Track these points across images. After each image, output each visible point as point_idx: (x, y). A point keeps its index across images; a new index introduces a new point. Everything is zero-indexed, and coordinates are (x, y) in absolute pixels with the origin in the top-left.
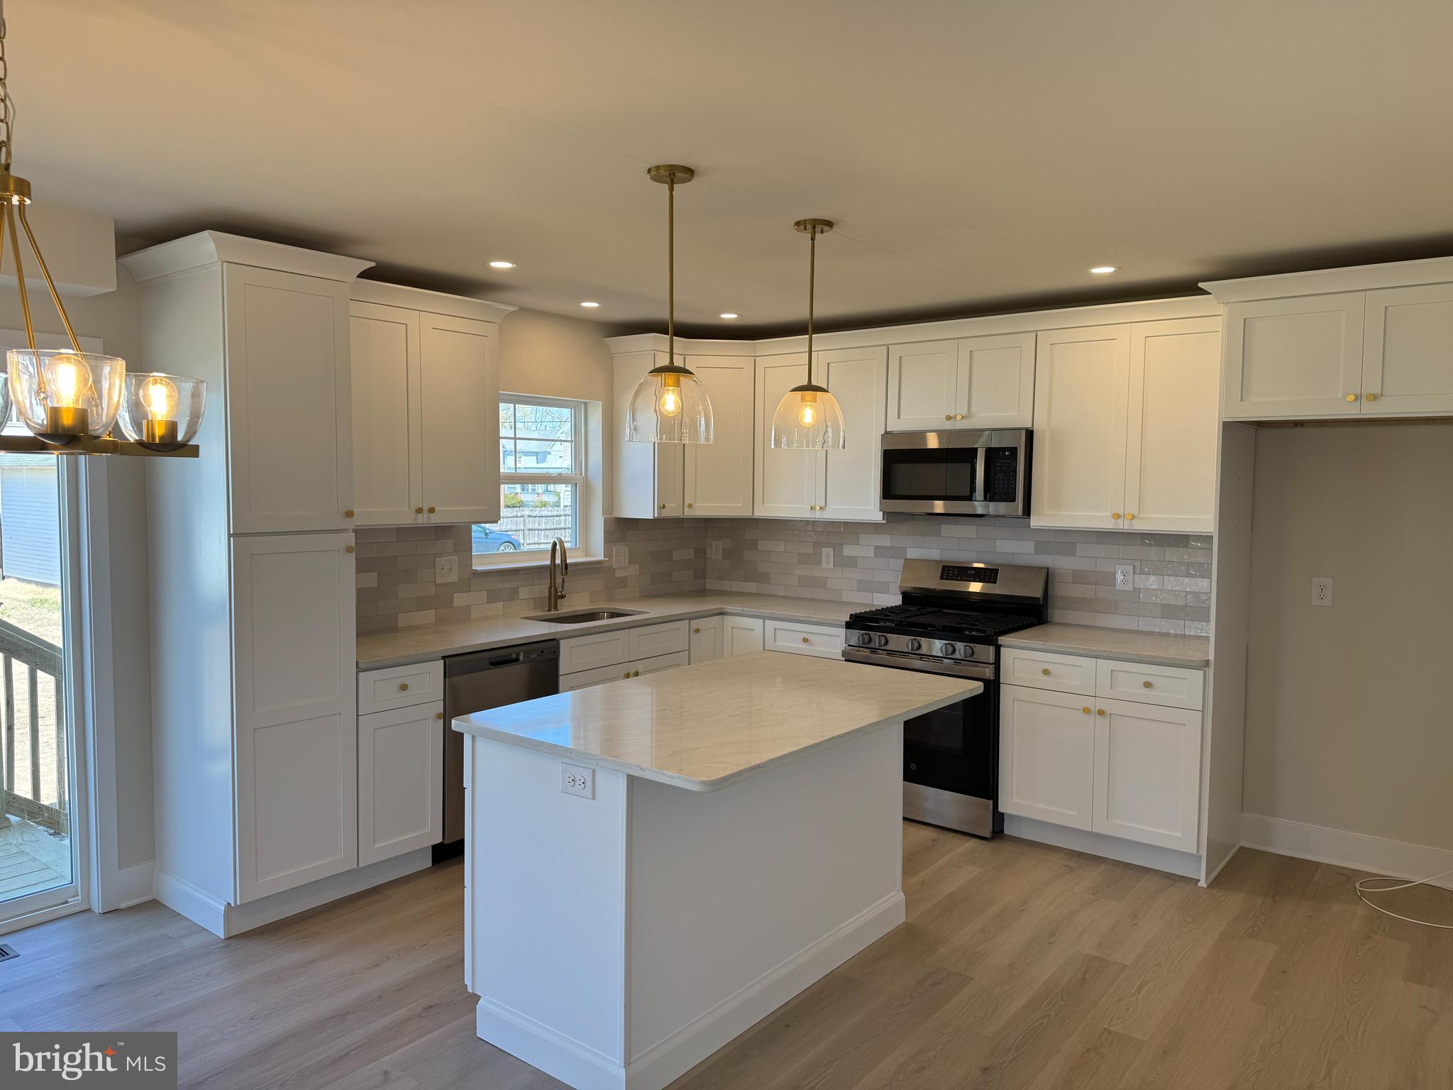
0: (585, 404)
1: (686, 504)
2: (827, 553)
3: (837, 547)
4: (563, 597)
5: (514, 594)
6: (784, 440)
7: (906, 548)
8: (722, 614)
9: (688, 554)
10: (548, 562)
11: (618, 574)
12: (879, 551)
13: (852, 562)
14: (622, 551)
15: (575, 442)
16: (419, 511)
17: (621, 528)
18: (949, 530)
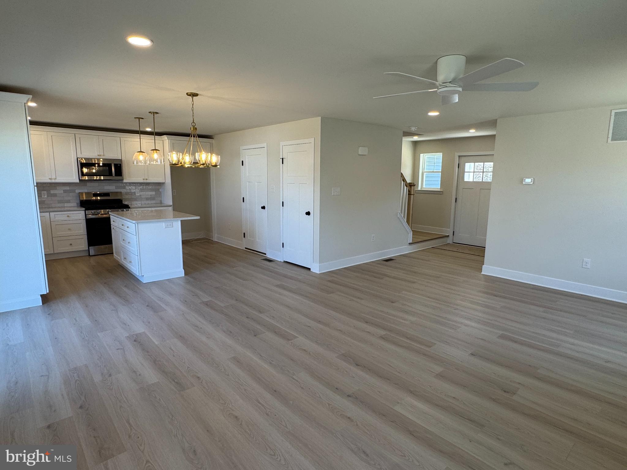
7: (75, 190)
13: (55, 195)
18: (89, 184)
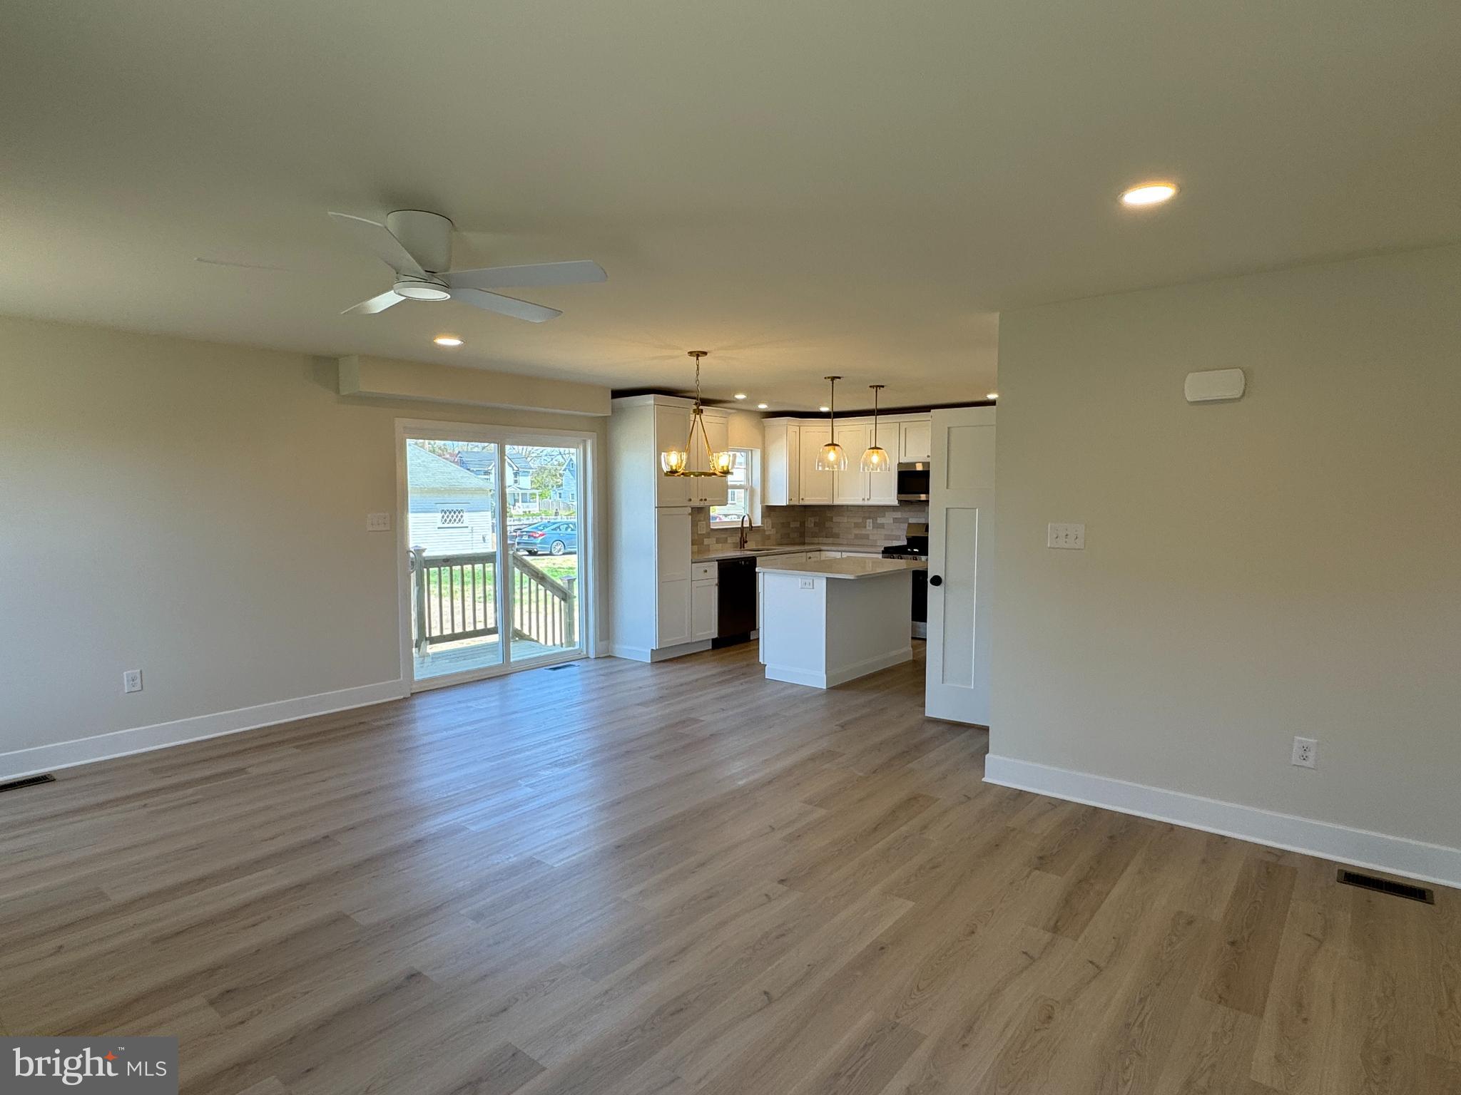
0: (751, 450)
1: (801, 498)
2: (869, 522)
3: (875, 519)
4: (746, 542)
5: (725, 541)
6: (866, 468)
7: (908, 518)
8: (820, 551)
9: (798, 524)
10: (740, 526)
11: (767, 533)
12: (895, 520)
13: (882, 526)
14: (769, 521)
15: (747, 469)
16: (701, 500)
17: (769, 510)
